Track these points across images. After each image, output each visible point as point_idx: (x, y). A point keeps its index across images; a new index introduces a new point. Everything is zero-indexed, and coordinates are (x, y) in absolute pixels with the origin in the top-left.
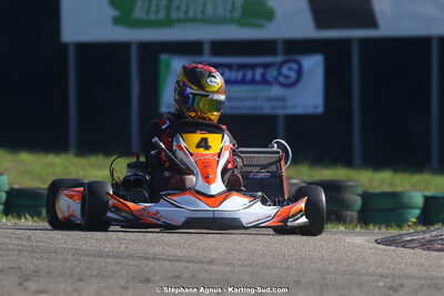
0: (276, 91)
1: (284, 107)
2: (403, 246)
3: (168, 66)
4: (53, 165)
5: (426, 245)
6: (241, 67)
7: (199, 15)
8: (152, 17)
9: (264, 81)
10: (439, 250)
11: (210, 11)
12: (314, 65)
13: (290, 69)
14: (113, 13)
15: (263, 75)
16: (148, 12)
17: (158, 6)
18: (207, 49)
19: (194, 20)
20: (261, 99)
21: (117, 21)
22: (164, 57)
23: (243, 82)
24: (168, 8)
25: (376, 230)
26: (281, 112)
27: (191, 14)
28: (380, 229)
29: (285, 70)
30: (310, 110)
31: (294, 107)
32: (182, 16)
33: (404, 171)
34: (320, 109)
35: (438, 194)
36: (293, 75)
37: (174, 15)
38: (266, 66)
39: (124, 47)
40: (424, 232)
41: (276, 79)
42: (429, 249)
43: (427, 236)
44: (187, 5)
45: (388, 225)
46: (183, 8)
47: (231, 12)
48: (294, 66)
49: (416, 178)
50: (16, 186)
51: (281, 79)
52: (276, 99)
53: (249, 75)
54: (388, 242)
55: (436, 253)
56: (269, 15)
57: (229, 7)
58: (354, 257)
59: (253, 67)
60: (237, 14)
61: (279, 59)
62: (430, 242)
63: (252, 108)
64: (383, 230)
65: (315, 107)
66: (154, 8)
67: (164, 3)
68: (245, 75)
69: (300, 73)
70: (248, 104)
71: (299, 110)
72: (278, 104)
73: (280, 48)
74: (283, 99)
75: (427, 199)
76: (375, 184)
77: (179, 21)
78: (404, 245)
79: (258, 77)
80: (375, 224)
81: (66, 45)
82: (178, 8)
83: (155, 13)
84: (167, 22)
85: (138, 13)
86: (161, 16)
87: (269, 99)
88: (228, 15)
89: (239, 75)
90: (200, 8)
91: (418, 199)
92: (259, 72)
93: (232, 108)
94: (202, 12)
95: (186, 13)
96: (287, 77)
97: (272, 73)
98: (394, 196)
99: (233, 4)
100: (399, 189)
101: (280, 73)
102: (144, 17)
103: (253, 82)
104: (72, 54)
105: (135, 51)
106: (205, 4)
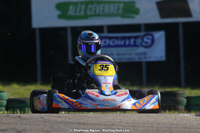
0: (141, 50)
1: (145, 58)
6: (123, 38)
7: (101, 13)
8: (78, 14)
9: (135, 45)
11: (107, 10)
12: (160, 36)
13: (148, 39)
14: (59, 13)
15: (135, 42)
16: (75, 12)
17: (80, 8)
18: (105, 29)
19: (99, 15)
20: (134, 54)
21: (60, 17)
23: (124, 46)
24: (86, 10)
26: (143, 60)
27: (97, 12)
29: (145, 40)
30: (158, 59)
31: (150, 58)
32: (93, 13)
34: (164, 59)
36: (149, 41)
37: (89, 13)
38: (136, 37)
39: (64, 29)
41: (141, 44)
44: (95, 7)
46: (93, 9)
47: (117, 10)
48: (150, 37)
50: (11, 98)
51: (144, 44)
52: (141, 54)
53: (127, 42)
56: (137, 12)
57: (116, 8)
59: (129, 38)
60: (120, 12)
61: (142, 34)
63: (129, 59)
65: (161, 57)
66: (78, 10)
67: (83, 7)
68: (125, 42)
69: (153, 40)
70: (127, 56)
71: (153, 59)
72: (142, 56)
73: (143, 28)
74: (145, 54)
77: (91, 16)
79: (132, 43)
81: (35, 29)
82: (91, 9)
83: (79, 12)
84: (86, 17)
86: (82, 13)
87: (138, 54)
88: (116, 12)
89: (123, 43)
90: (102, 9)
92: (132, 41)
93: (119, 59)
94: (103, 11)
95: (95, 12)
96: (146, 43)
97: (139, 41)
99: (118, 6)
101: (143, 41)
102: (74, 14)
103: (129, 46)
104: (37, 33)
105: (69, 32)
106: (104, 7)
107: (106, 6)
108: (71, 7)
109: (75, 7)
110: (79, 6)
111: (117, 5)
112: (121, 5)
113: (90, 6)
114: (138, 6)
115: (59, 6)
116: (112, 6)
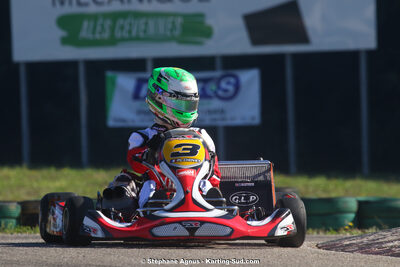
0: (216, 104)
1: (223, 119)
2: (342, 251)
3: (114, 83)
4: (8, 178)
5: (364, 249)
7: (142, 35)
8: (98, 36)
9: (204, 95)
10: (377, 253)
12: (250, 78)
13: (228, 83)
14: (61, 33)
15: (203, 89)
16: (94, 33)
17: (102, 26)
19: (137, 39)
20: (202, 112)
21: (65, 41)
22: (109, 74)
25: (315, 234)
26: (221, 123)
27: (134, 34)
28: (318, 233)
29: (223, 85)
30: (248, 121)
31: (232, 119)
32: (126, 35)
33: (337, 177)
34: (257, 121)
35: (371, 199)
36: (231, 88)
37: (118, 34)
38: (205, 81)
39: (72, 65)
40: (362, 237)
41: (215, 93)
42: (367, 253)
43: (365, 240)
44: (130, 24)
45: (327, 230)
46: (127, 27)
47: (172, 30)
48: (232, 80)
49: (349, 184)
51: (220, 93)
52: (215, 112)
54: (328, 247)
55: (374, 256)
56: (208, 33)
57: (170, 26)
58: (298, 261)
60: (177, 33)
61: (217, 74)
62: (369, 245)
64: (321, 234)
65: (253, 118)
66: (99, 28)
67: (108, 23)
69: (237, 87)
71: (238, 122)
72: (217, 116)
73: (219, 63)
74: (222, 111)
75: (361, 204)
76: (311, 190)
77: (123, 40)
78: (344, 249)
80: (313, 228)
81: (17, 65)
82: (122, 28)
83: (100, 33)
84: (112, 42)
85: (85, 33)
86: (106, 35)
87: (210, 112)
88: (168, 33)
90: (143, 27)
91: (353, 204)
94: (145, 31)
95: (130, 32)
96: (226, 91)
97: (212, 87)
98: (330, 201)
99: (173, 23)
100: (333, 195)
101: (219, 87)
102: (90, 36)
104: (23, 72)
105: (82, 69)
106: (146, 24)
107: (151, 23)
108: (85, 24)
109: (92, 24)
110: (100, 21)
111: (171, 19)
112: (179, 20)
113: (121, 22)
114: (210, 21)
115: (63, 22)
116: (161, 22)
